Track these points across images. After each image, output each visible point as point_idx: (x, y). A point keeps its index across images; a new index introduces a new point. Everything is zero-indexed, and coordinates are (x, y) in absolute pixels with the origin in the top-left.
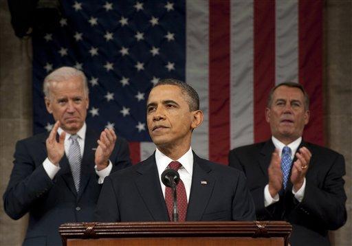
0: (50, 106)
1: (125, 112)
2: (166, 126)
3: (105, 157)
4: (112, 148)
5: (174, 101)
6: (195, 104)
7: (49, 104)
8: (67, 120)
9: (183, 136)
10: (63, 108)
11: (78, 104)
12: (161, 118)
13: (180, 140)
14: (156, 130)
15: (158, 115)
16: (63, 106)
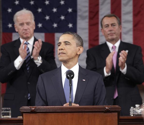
0: (17, 28)
1: (47, 18)
2: (65, 53)
3: (37, 53)
4: (40, 49)
5: (69, 42)
6: (80, 44)
7: (16, 27)
8: (24, 34)
9: (72, 58)
10: (22, 28)
11: (29, 26)
12: (62, 49)
13: (71, 60)
14: (60, 54)
15: (61, 48)
16: (22, 27)
